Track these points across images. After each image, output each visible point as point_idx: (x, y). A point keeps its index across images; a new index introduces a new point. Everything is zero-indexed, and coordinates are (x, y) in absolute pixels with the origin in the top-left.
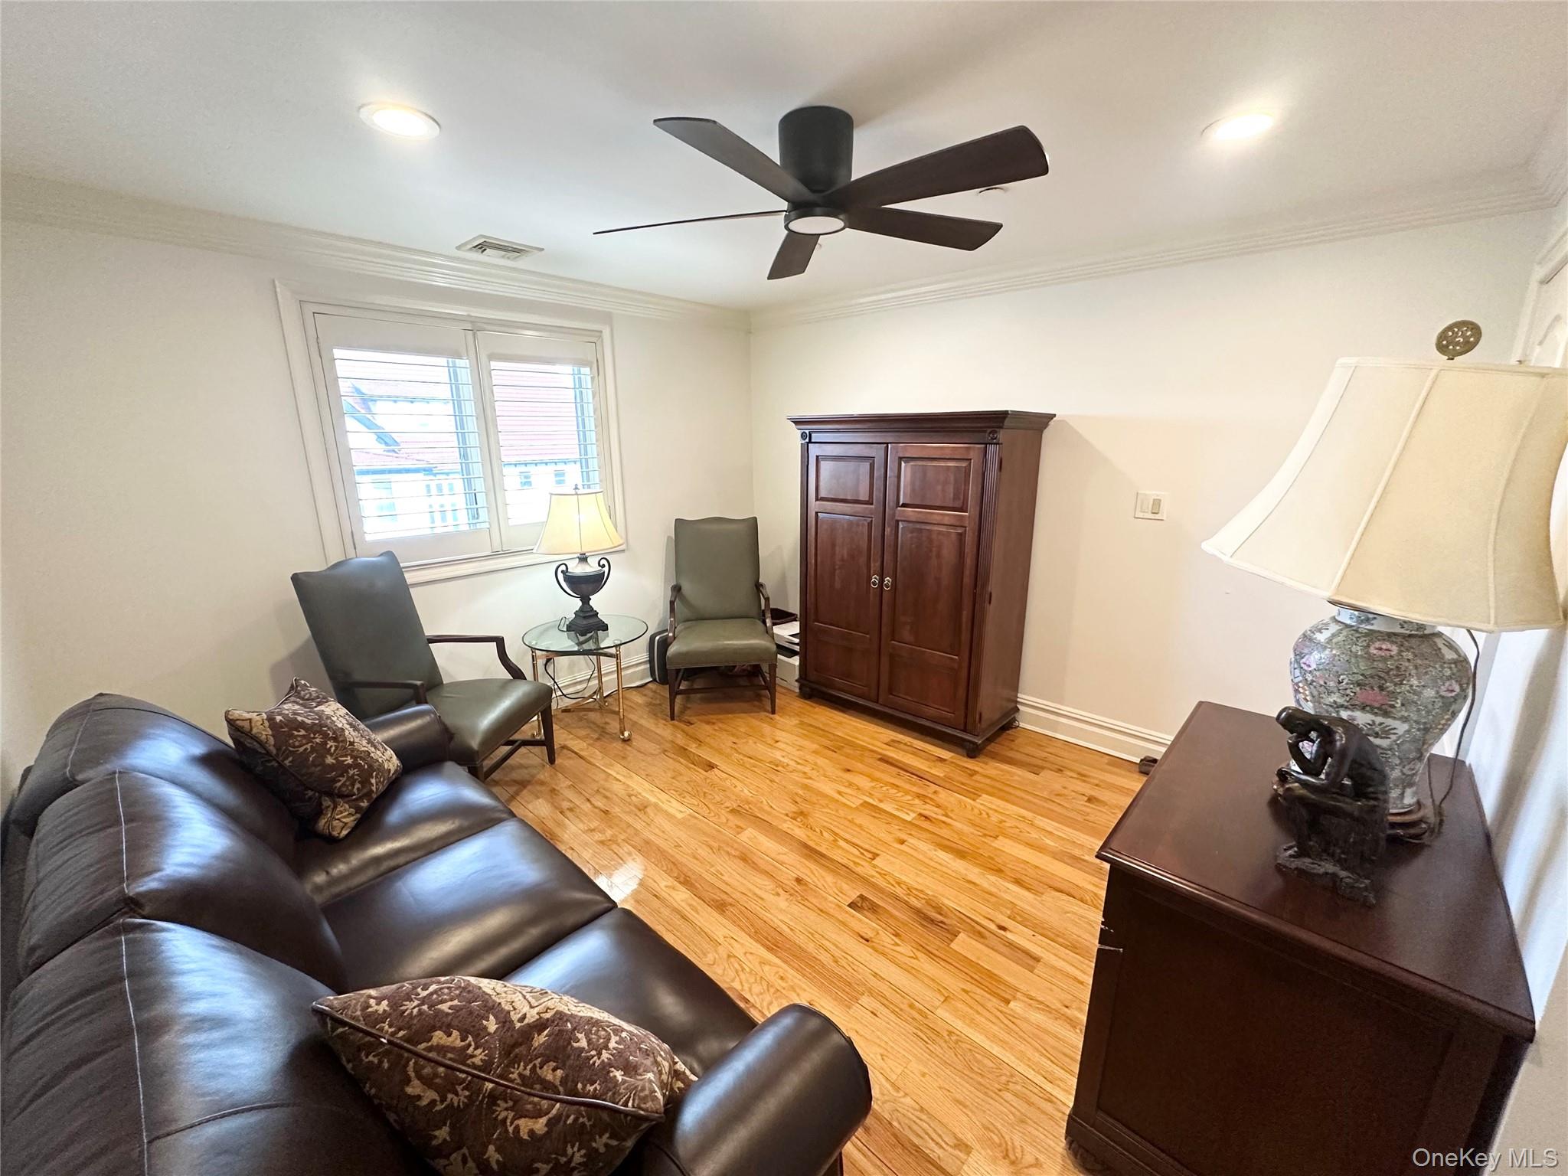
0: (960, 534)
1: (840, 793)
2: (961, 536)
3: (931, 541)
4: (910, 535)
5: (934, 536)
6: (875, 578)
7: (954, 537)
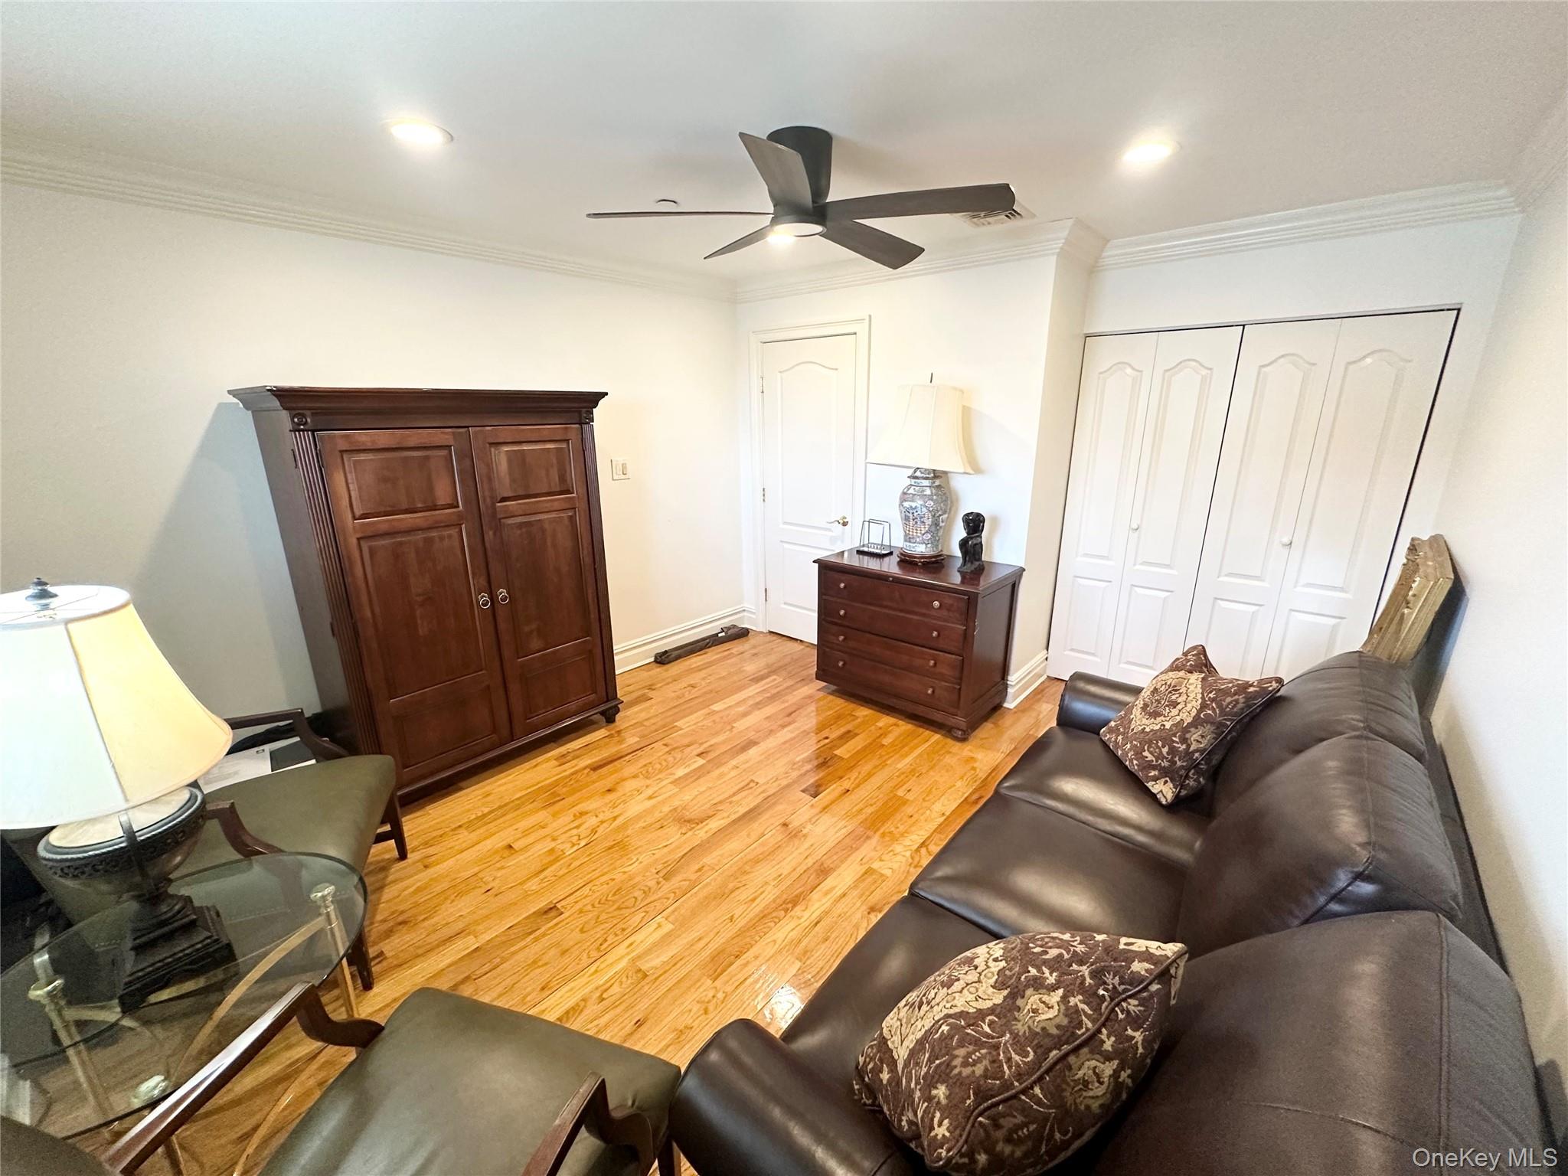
0: (571, 516)
1: (650, 798)
2: (572, 519)
3: (543, 531)
4: (519, 532)
5: (547, 526)
6: (484, 597)
7: (566, 522)
